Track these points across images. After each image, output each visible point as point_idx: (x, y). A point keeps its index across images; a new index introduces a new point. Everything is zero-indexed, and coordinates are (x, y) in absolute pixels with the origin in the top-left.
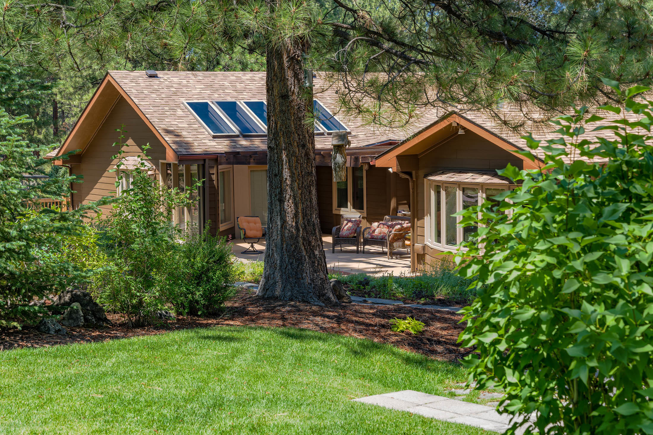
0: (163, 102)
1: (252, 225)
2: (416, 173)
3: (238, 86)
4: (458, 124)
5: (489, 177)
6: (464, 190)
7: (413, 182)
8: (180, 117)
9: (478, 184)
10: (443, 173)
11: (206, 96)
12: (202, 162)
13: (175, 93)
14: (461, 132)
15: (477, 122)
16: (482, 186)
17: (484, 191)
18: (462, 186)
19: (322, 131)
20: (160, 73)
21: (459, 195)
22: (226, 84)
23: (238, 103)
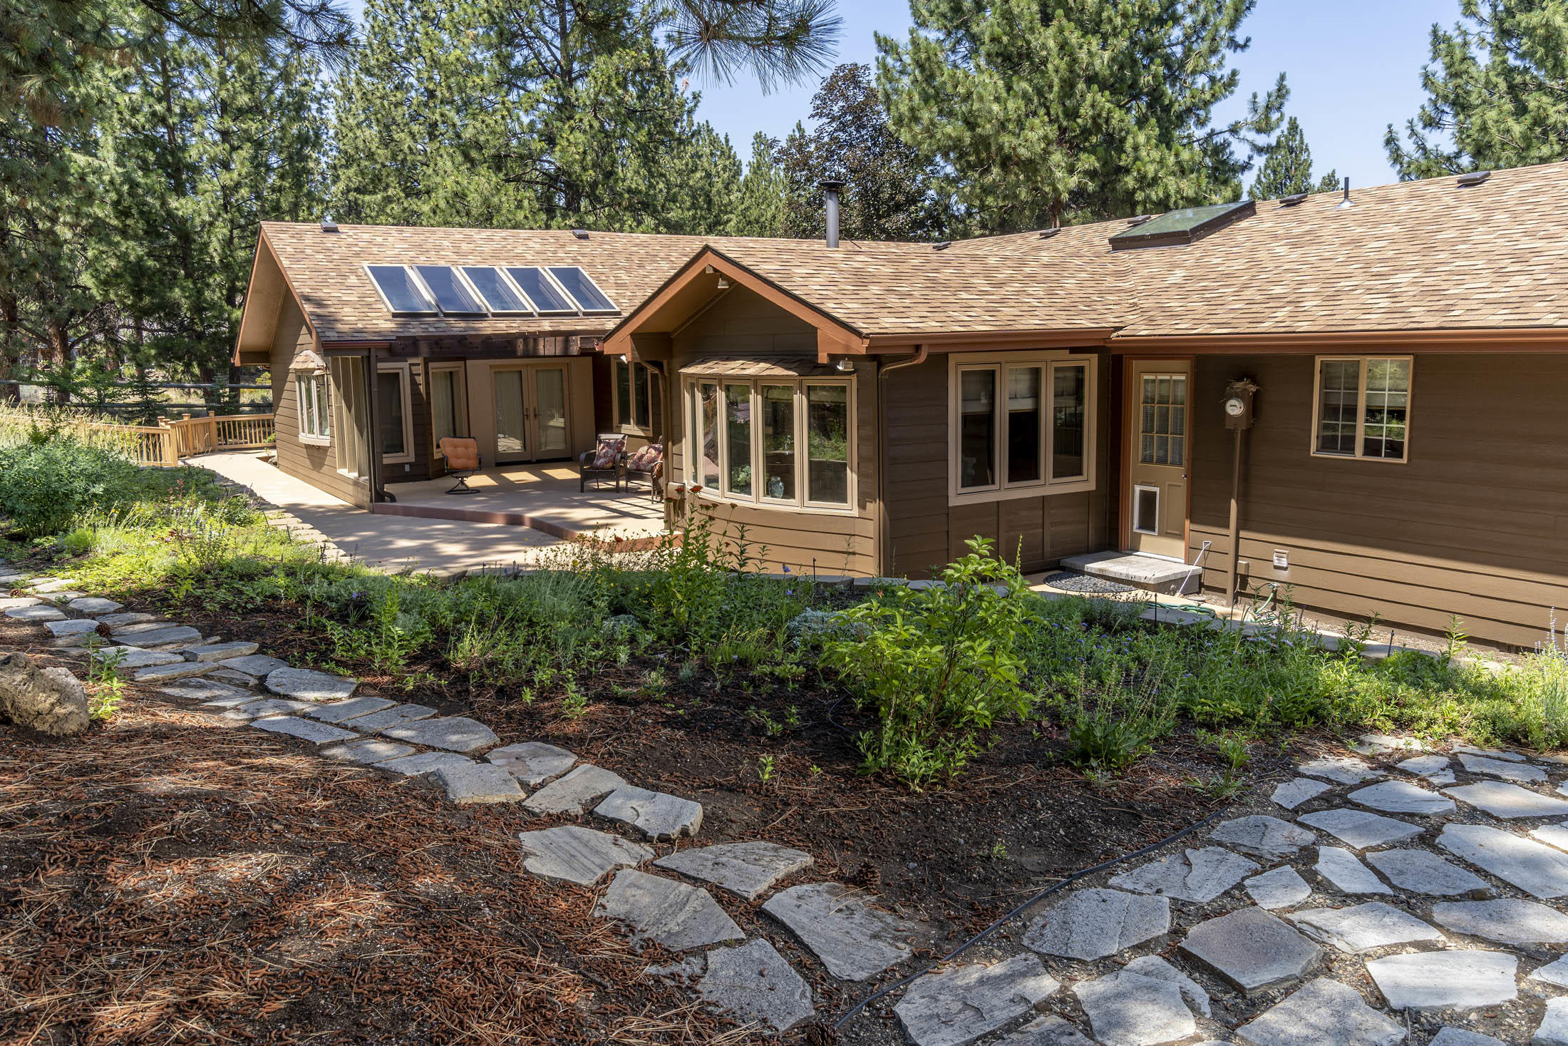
0: (331, 265)
1: (460, 450)
2: (669, 364)
3: (464, 247)
4: (715, 270)
5: (768, 365)
6: (728, 389)
7: (665, 378)
8: (349, 287)
9: (748, 377)
10: (703, 362)
11: (406, 259)
12: (366, 354)
13: (357, 255)
14: (722, 285)
15: (744, 263)
16: (755, 379)
17: (759, 390)
18: (725, 382)
19: (575, 309)
20: (341, 227)
21: (721, 397)
22: (446, 243)
23: (453, 269)
